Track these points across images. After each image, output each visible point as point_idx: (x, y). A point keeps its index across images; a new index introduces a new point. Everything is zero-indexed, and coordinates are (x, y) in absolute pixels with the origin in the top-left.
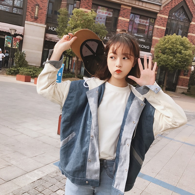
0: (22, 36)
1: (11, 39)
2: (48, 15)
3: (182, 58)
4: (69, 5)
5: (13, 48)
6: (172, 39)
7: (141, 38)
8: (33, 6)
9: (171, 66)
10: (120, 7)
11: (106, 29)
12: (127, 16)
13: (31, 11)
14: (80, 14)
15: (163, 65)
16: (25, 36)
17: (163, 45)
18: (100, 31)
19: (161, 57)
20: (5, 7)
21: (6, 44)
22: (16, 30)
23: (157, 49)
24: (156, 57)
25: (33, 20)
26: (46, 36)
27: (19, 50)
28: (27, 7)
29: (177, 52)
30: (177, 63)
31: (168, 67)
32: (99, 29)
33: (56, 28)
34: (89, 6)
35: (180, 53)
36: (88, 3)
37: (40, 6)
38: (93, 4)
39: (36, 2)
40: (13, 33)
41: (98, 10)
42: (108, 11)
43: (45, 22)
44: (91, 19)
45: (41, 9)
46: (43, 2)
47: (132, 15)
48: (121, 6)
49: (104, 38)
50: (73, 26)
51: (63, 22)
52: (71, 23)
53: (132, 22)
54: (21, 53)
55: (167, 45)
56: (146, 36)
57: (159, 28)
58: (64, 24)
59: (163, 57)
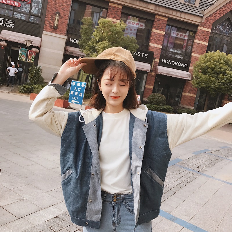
0: (39, 48)
1: (26, 52)
2: (70, 25)
3: (227, 79)
4: (95, 13)
5: (28, 62)
6: (214, 57)
7: (178, 54)
8: (53, 15)
9: (213, 89)
10: (154, 18)
11: (137, 43)
12: (161, 28)
13: (50, 19)
14: (107, 25)
15: (203, 87)
16: (42, 48)
17: (204, 63)
18: (130, 45)
19: (201, 77)
20: (21, 15)
21: (20, 57)
22: (32, 42)
23: (196, 68)
24: (196, 77)
25: (52, 30)
26: (67, 49)
27: (34, 64)
28: (46, 16)
29: (220, 72)
30: (220, 85)
31: (209, 90)
32: (129, 43)
33: (78, 40)
34: (118, 15)
35: (224, 73)
36: (117, 12)
37: (60, 14)
38: (122, 13)
39: (57, 10)
40: (28, 45)
41: (128, 21)
42: (139, 21)
43: (66, 33)
44: (119, 31)
45: (62, 18)
46: (65, 10)
47: (168, 26)
48: (155, 16)
49: (135, 54)
50: (98, 38)
51: (86, 33)
52: (96, 35)
53: (167, 35)
54: (36, 68)
55: (209, 63)
56: (184, 52)
57: (199, 43)
58: (87, 36)
59: (204, 77)
